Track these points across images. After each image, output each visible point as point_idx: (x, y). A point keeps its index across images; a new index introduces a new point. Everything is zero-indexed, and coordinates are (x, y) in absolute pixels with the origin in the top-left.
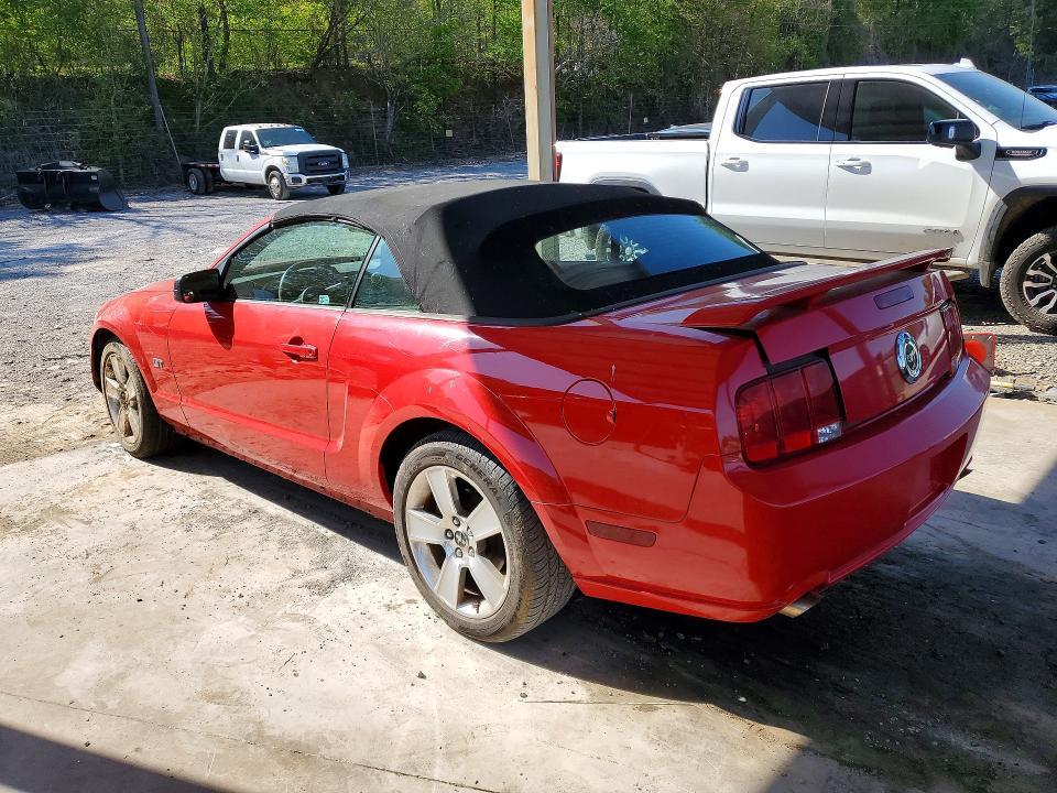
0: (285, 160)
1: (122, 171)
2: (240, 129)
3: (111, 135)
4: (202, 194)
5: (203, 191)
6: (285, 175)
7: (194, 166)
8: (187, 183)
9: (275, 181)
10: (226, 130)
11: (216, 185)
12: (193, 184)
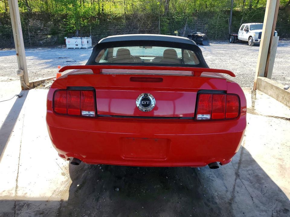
0: (255, 34)
1: (216, 36)
2: (246, 24)
3: (215, 26)
4: (232, 43)
5: (233, 42)
6: (254, 39)
7: (232, 35)
8: (229, 40)
9: (250, 40)
10: (243, 25)
11: (237, 41)
12: (231, 40)
